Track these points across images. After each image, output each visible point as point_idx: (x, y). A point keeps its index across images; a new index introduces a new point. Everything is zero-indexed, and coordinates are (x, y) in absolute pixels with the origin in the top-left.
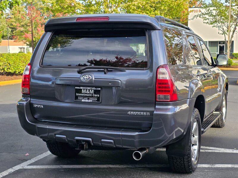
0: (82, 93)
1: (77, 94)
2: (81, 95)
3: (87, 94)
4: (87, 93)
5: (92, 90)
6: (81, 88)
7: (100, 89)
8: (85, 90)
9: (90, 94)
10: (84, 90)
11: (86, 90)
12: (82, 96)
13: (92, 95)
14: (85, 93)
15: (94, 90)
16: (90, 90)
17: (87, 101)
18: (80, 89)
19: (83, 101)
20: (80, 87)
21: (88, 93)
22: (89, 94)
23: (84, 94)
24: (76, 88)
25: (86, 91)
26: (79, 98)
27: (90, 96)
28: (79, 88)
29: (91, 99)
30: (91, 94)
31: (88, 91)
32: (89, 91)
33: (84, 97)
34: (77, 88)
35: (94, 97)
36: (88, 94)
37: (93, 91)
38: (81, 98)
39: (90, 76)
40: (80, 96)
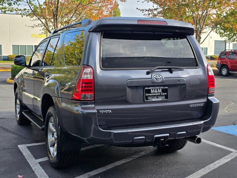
1: (147, 95)
2: (150, 95)
3: (156, 93)
4: (156, 92)
5: (160, 89)
7: (167, 88)
8: (154, 90)
9: (158, 93)
10: (153, 89)
11: (155, 89)
12: (151, 96)
13: (160, 94)
16: (158, 90)
17: (157, 100)
21: (157, 92)
25: (155, 90)
26: (148, 98)
29: (160, 97)
31: (156, 90)
32: (157, 90)
33: (153, 96)
35: (163, 95)
36: (157, 93)
37: (161, 90)
39: (161, 76)
40: (150, 96)
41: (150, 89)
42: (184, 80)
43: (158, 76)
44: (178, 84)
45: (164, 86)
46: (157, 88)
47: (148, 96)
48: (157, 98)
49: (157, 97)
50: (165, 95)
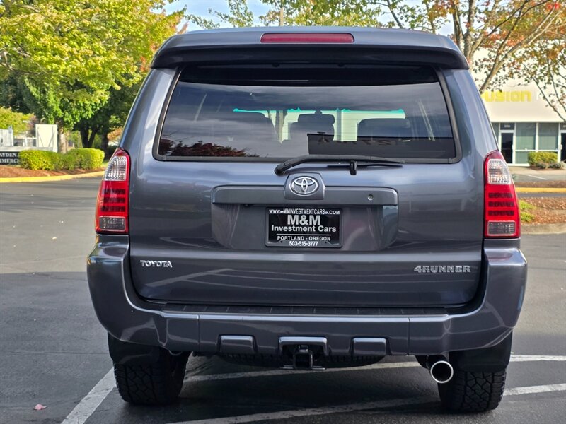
0: (289, 223)
1: (274, 228)
2: (285, 229)
3: (303, 226)
4: (303, 224)
5: (315, 216)
6: (285, 211)
7: (338, 213)
8: (296, 217)
10: (293, 215)
11: (300, 216)
12: (288, 232)
13: (316, 229)
14: (297, 224)
15: (322, 216)
16: (311, 217)
17: (304, 244)
18: (283, 214)
19: (292, 243)
20: (281, 208)
21: (306, 223)
22: (307, 226)
23: (294, 227)
24: (271, 212)
25: (300, 219)
26: (278, 238)
27: (310, 233)
28: (278, 212)
29: (314, 238)
30: (314, 227)
31: (303, 218)
32: (308, 218)
33: (294, 234)
34: (275, 212)
35: (323, 233)
36: (305, 225)
37: (318, 218)
38: (286, 238)
39: (314, 181)
40: (283, 232)
41: (286, 215)
42: (393, 193)
43: (305, 179)
44: (368, 203)
45: (327, 208)
46: (305, 213)
47: (279, 232)
48: (306, 239)
49: (306, 236)
50: (331, 232)
